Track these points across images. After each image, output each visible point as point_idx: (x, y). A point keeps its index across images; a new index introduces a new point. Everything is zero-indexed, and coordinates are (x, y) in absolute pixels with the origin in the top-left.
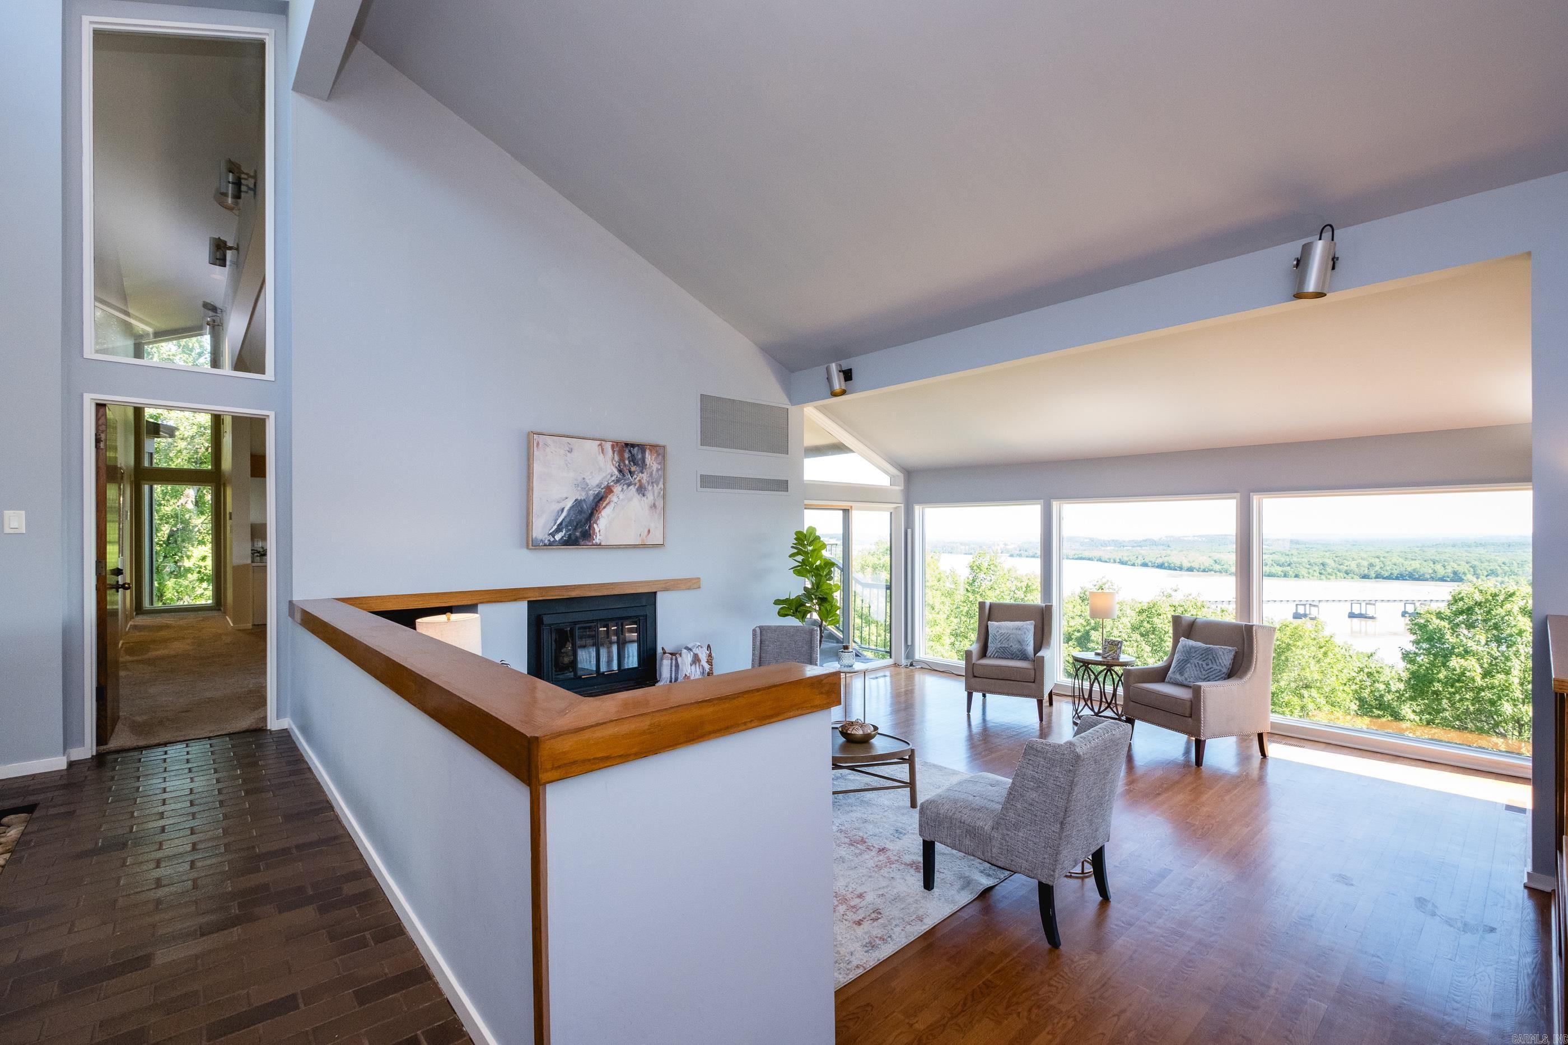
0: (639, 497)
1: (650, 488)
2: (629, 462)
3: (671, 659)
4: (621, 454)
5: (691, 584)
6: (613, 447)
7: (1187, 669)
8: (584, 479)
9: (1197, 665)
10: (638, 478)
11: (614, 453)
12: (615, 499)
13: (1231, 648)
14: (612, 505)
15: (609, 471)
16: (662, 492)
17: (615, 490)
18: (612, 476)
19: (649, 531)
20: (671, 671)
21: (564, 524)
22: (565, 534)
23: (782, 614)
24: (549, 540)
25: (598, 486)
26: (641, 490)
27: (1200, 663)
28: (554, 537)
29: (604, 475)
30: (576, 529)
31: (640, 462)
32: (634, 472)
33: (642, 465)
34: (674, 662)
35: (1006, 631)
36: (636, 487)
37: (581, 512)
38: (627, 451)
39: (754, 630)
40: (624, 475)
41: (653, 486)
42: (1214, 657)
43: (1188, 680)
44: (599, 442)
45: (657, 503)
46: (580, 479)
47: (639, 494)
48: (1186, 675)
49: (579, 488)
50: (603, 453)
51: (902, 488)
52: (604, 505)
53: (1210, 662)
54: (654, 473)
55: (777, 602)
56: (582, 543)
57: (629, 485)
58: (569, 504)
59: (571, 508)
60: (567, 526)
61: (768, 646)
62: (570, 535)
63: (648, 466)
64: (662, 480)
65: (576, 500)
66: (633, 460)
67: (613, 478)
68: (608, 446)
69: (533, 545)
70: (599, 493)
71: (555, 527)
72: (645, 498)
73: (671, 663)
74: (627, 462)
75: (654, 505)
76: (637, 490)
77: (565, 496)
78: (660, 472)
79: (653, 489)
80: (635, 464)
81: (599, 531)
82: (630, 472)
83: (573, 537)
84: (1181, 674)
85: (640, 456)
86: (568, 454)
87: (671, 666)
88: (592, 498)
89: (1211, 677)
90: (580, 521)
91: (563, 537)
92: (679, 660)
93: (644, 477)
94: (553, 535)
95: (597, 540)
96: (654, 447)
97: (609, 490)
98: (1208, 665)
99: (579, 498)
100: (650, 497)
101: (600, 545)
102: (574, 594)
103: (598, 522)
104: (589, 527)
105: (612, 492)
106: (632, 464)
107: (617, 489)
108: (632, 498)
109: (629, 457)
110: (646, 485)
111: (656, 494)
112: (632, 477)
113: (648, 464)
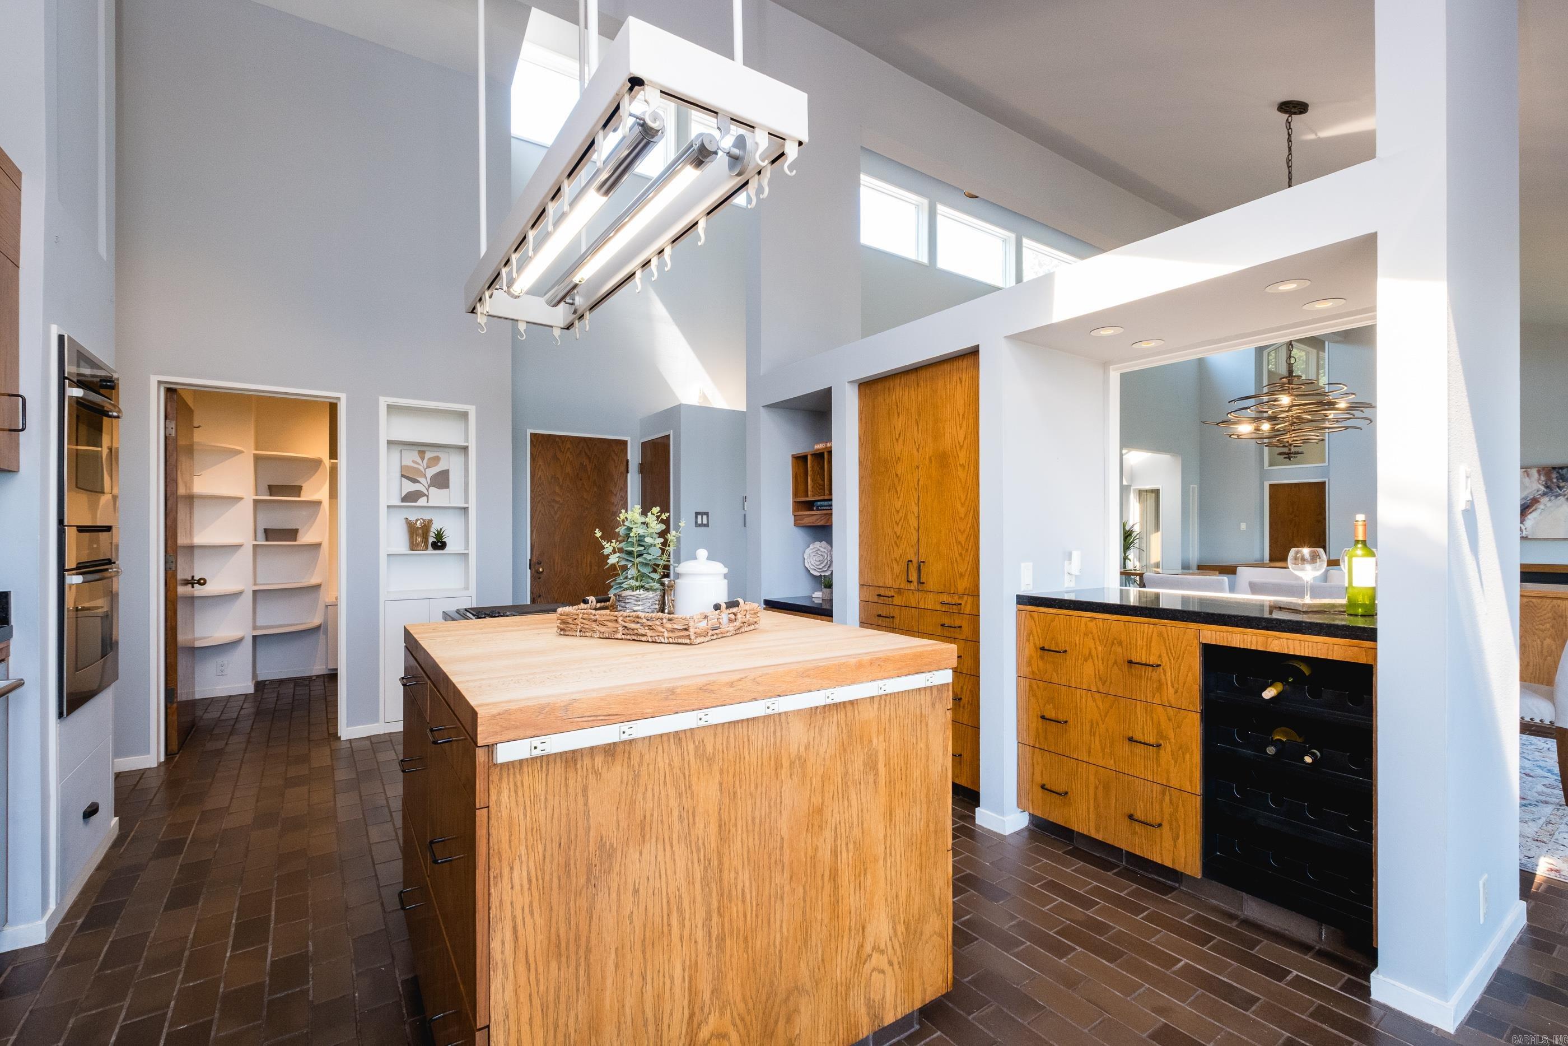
2: (1558, 480)
4: (1548, 474)
6: (1539, 472)
11: (1540, 475)
12: (1542, 506)
14: (1539, 511)
15: (1535, 488)
17: (1541, 501)
18: (1538, 491)
25: (1524, 499)
29: (1530, 491)
32: (1563, 487)
38: (1555, 472)
40: (1551, 490)
44: (1524, 470)
50: (1528, 476)
52: (1530, 511)
57: (1557, 496)
66: (1562, 477)
67: (1540, 493)
68: (1534, 472)
70: (1525, 504)
74: (1555, 480)
80: (1563, 481)
81: (1526, 528)
82: (1559, 487)
95: (1523, 534)
103: (1524, 522)
105: (1539, 502)
106: (1561, 481)
107: (1545, 500)
108: (1561, 505)
109: (1557, 477)
112: (1560, 490)
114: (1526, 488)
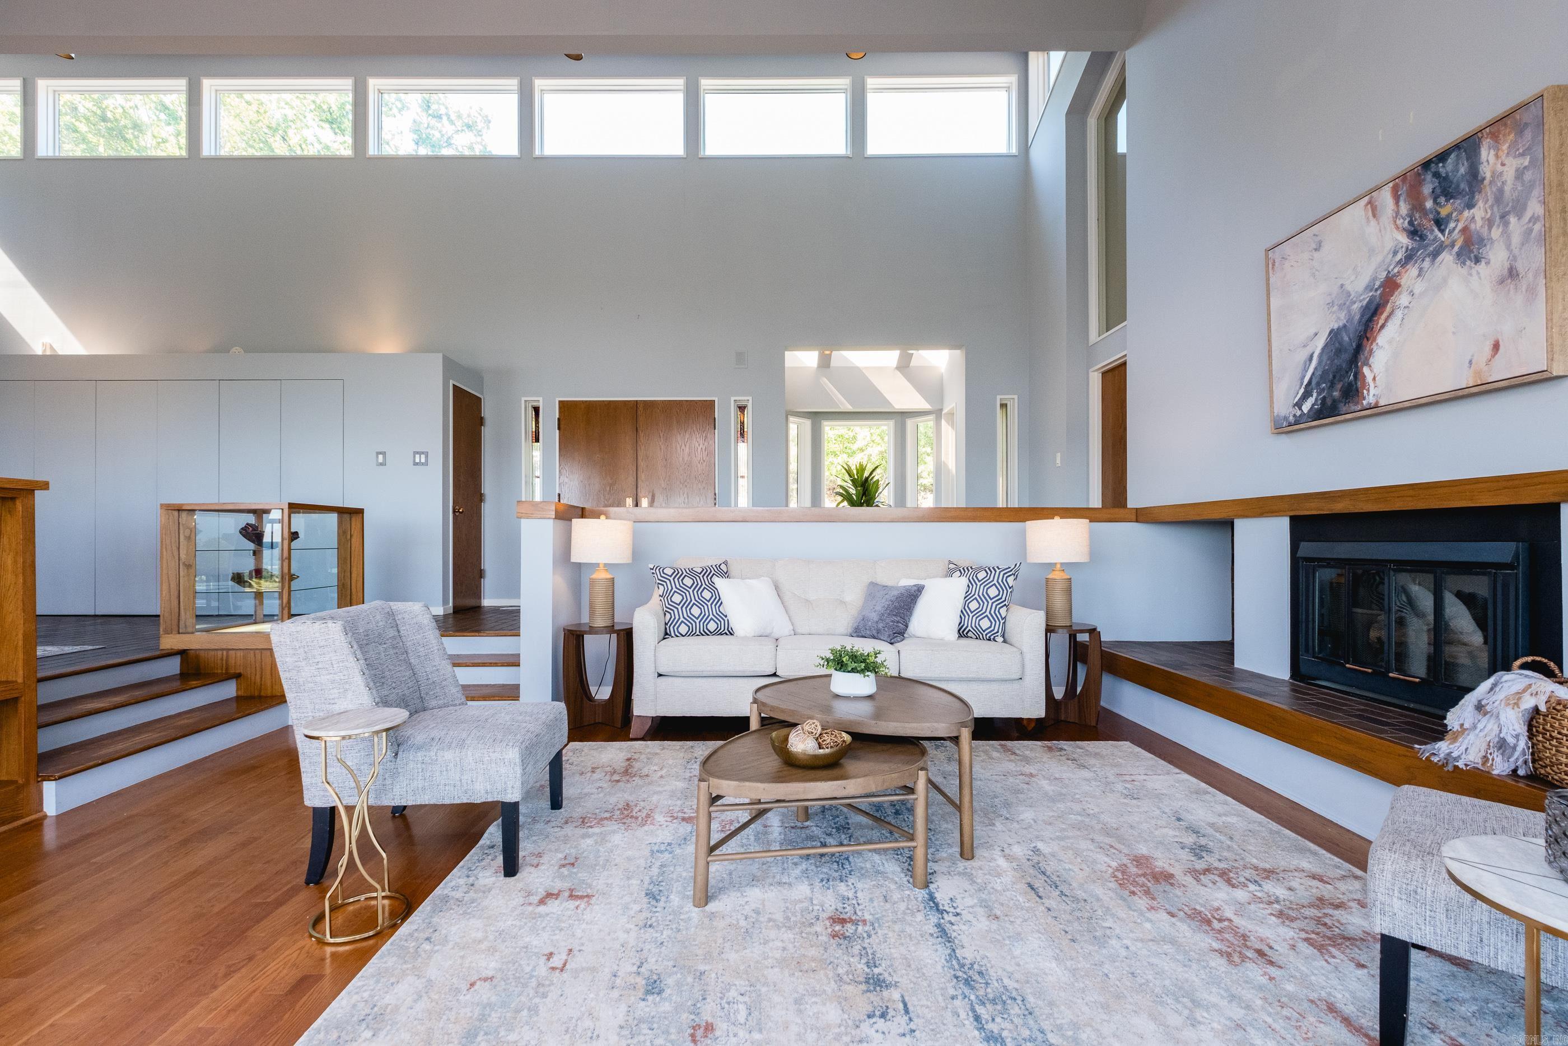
0: (1464, 271)
1: (1495, 233)
2: (1435, 200)
4: (1414, 192)
6: (1394, 191)
8: (1342, 286)
10: (1460, 226)
11: (1397, 203)
12: (1404, 299)
14: (1399, 314)
15: (1389, 245)
16: (1539, 227)
17: (1403, 281)
18: (1395, 253)
19: (1496, 347)
21: (1314, 383)
22: (1316, 400)
24: (1295, 416)
25: (1369, 288)
26: (1471, 250)
28: (1300, 409)
29: (1379, 258)
30: (1332, 386)
31: (1463, 186)
32: (1450, 216)
33: (1473, 187)
36: (1456, 248)
37: (1339, 351)
38: (1428, 177)
40: (1422, 237)
41: (1506, 224)
44: (1365, 200)
45: (1520, 266)
46: (1335, 291)
47: (1464, 263)
49: (1335, 308)
50: (1374, 216)
52: (1381, 322)
54: (1509, 186)
56: (1345, 409)
57: (1435, 255)
58: (1320, 343)
59: (1323, 349)
60: (1318, 384)
62: (1324, 398)
63: (1487, 180)
64: (1537, 193)
65: (1331, 332)
66: (1445, 188)
67: (1399, 256)
68: (1385, 196)
69: (1279, 428)
70: (1371, 301)
71: (1302, 390)
72: (1482, 267)
74: (1429, 204)
75: (1512, 273)
76: (1459, 255)
77: (1311, 331)
78: (1529, 175)
79: (1506, 231)
80: (1447, 198)
81: (1374, 379)
82: (1439, 222)
83: (1329, 402)
85: (1463, 169)
86: (1316, 255)
88: (1357, 317)
90: (1339, 369)
91: (1313, 405)
93: (1479, 213)
94: (1299, 405)
95: (1370, 399)
96: (1501, 124)
97: (1391, 285)
99: (1336, 326)
100: (1497, 256)
101: (1376, 407)
103: (1371, 360)
104: (1356, 375)
105: (1398, 286)
106: (1443, 199)
107: (1409, 277)
108: (1445, 280)
109: (1433, 191)
110: (1485, 232)
111: (1516, 239)
112: (1442, 231)
113: (1488, 175)
114: (1372, 251)
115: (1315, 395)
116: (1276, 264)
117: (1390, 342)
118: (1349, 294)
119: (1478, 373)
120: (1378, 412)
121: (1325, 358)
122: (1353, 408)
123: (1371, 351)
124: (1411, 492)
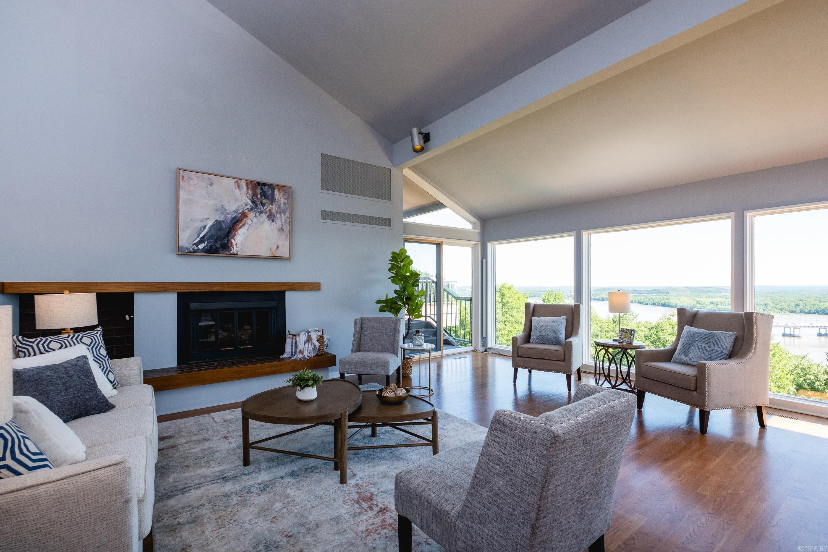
0: (269, 222)
1: (278, 216)
2: (261, 196)
3: (292, 339)
4: (254, 189)
5: (315, 287)
6: (247, 184)
7: (692, 351)
8: (223, 205)
9: (700, 347)
10: (268, 208)
11: (248, 188)
12: (249, 222)
13: (731, 333)
14: (247, 226)
15: (244, 201)
16: (288, 220)
17: (249, 216)
18: (246, 205)
19: (278, 247)
20: (292, 347)
21: (206, 238)
22: (207, 245)
23: (382, 310)
24: (193, 249)
25: (235, 211)
26: (271, 217)
27: (703, 345)
28: (197, 246)
29: (240, 204)
30: (216, 241)
31: (270, 197)
32: (265, 204)
33: (272, 200)
34: (294, 340)
35: (544, 324)
36: (267, 214)
37: (220, 229)
38: (259, 188)
39: (356, 320)
40: (256, 205)
41: (281, 215)
42: (716, 341)
43: (692, 360)
44: (235, 180)
45: (284, 228)
46: (219, 206)
47: (269, 220)
48: (690, 356)
49: (219, 212)
50: (238, 188)
51: (479, 231)
52: (240, 226)
53: (712, 345)
54: (282, 205)
55: (379, 302)
56: (222, 252)
57: (261, 213)
58: (210, 223)
59: (212, 226)
60: (208, 239)
61: (367, 331)
62: (211, 246)
63: (276, 200)
64: (288, 211)
65: (216, 221)
66: (264, 194)
67: (248, 207)
68: (243, 184)
69: (182, 252)
70: (236, 217)
71: (198, 239)
72: (274, 223)
73: (292, 341)
74: (259, 196)
75: (282, 229)
76: (268, 217)
77: (207, 217)
78: (287, 205)
79: (281, 217)
80: (266, 198)
81: (236, 244)
82: (262, 204)
83: (214, 247)
84: (686, 355)
85: (270, 193)
86: (209, 187)
87: (292, 343)
88: (229, 220)
89: (714, 358)
90: (220, 236)
91: (205, 247)
92: (298, 339)
93: (274, 208)
94: (197, 244)
95: (234, 251)
96: (281, 187)
97: (244, 215)
98: (710, 347)
99: (219, 219)
100: (278, 223)
101: (237, 254)
102: (215, 289)
103: (235, 238)
104: (228, 241)
105: (247, 217)
106: (263, 197)
107: (251, 215)
108: (263, 222)
109: (261, 193)
110: (275, 214)
111: (283, 221)
112: (263, 207)
113: (277, 199)
114: (237, 200)
115: (206, 243)
116: (185, 179)
117: (243, 234)
118: (226, 210)
119: (272, 253)
120: (236, 256)
121: (213, 230)
122: (226, 253)
123: (235, 235)
124: (247, 285)
